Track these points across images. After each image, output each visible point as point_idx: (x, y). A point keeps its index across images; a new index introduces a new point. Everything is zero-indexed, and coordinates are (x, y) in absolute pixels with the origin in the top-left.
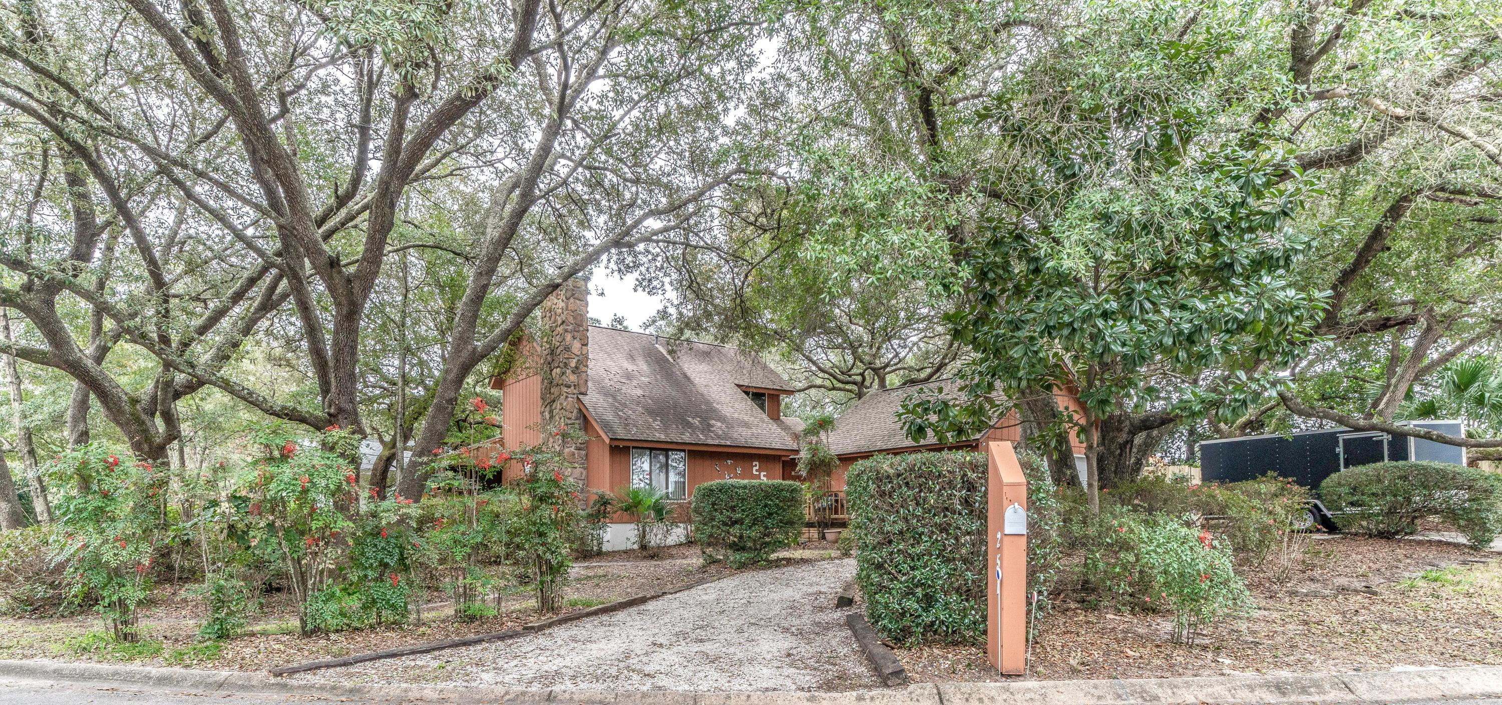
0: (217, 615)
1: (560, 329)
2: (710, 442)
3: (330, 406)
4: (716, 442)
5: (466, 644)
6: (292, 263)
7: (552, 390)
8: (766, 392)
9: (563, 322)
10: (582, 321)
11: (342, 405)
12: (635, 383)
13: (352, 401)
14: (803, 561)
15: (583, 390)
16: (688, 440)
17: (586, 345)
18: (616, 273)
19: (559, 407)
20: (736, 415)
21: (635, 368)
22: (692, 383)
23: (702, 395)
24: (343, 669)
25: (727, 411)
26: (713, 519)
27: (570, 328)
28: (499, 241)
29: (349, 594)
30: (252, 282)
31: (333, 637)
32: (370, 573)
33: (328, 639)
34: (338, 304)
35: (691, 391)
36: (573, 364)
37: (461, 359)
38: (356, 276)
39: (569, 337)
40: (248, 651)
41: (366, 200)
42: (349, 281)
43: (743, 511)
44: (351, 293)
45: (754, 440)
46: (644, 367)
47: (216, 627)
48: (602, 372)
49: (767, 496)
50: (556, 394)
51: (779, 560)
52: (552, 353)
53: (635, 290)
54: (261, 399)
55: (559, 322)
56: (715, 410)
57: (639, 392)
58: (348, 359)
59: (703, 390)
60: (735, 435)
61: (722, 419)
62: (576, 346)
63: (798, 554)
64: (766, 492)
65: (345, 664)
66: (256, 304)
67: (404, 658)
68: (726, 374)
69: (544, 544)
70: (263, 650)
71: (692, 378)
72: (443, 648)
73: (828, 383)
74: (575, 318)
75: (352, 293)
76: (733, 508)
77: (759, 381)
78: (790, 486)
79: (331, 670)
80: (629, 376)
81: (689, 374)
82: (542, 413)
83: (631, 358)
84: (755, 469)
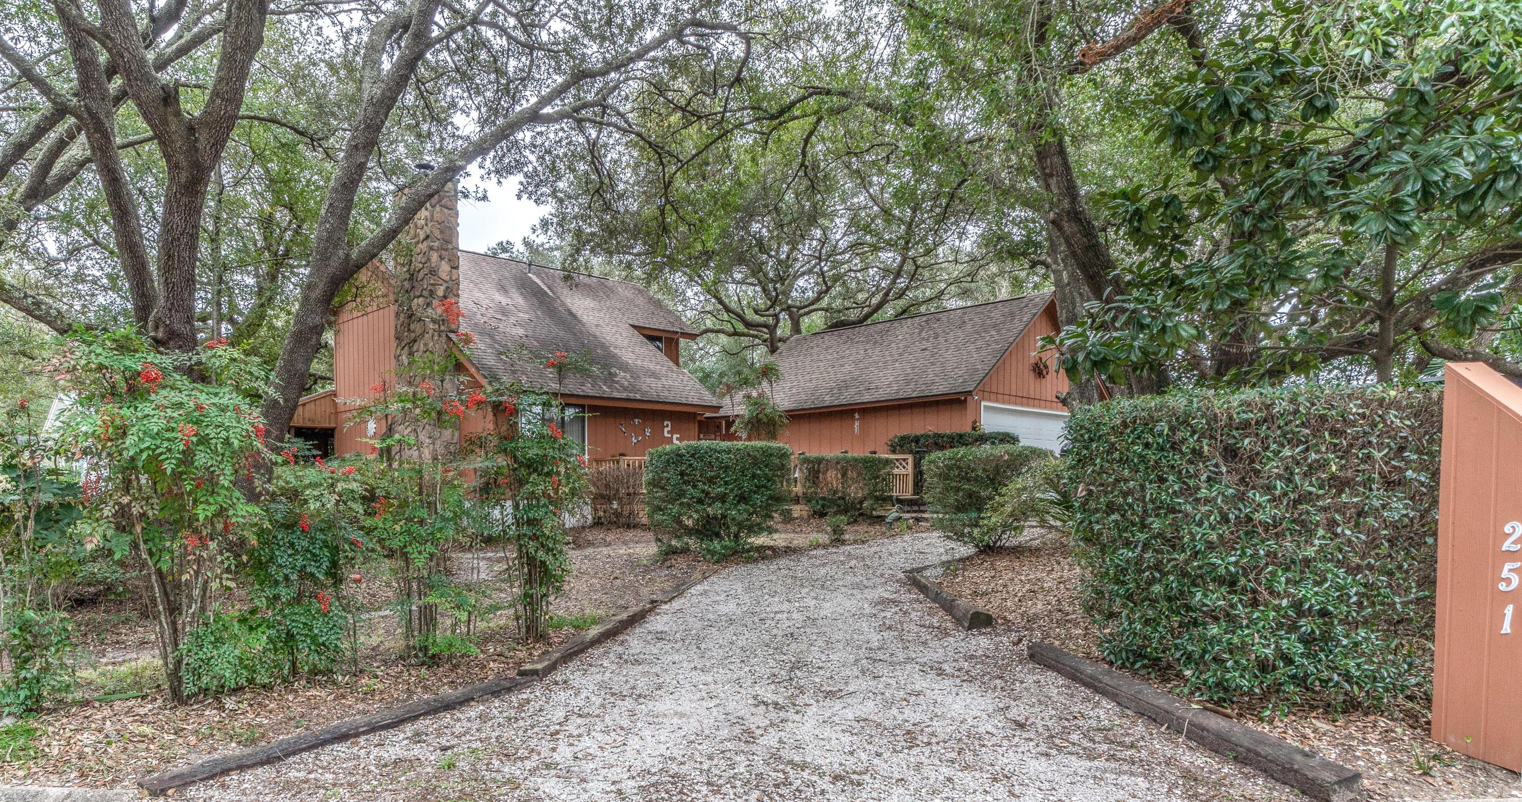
0: (23, 674)
1: (423, 247)
2: (616, 395)
3: (156, 328)
4: (624, 395)
5: (449, 706)
6: (94, 106)
7: (412, 327)
8: (664, 335)
9: (427, 237)
10: (451, 235)
11: (176, 326)
12: (513, 320)
13: (189, 320)
14: (789, 551)
15: (453, 327)
16: (591, 393)
17: (457, 268)
18: (492, 175)
19: (422, 348)
20: (639, 363)
21: (509, 301)
22: (580, 321)
23: (595, 337)
24: (265, 773)
25: (627, 357)
26: (682, 494)
27: (436, 244)
28: (381, 101)
29: (251, 629)
30: (20, 149)
31: (230, 703)
32: (283, 591)
33: (222, 709)
34: (174, 167)
35: (581, 332)
36: (440, 292)
37: (330, 270)
38: (203, 122)
39: (434, 256)
40: (87, 738)
41: (183, 41)
42: (191, 129)
43: (726, 483)
44: (193, 148)
45: (667, 394)
46: (520, 301)
47: (23, 694)
48: (471, 306)
49: (756, 463)
50: (419, 331)
51: (761, 549)
52: (412, 278)
53: (519, 197)
54: (53, 312)
55: (422, 237)
56: (614, 356)
57: (521, 332)
58: (186, 254)
59: (593, 329)
60: (644, 388)
61: (624, 367)
62: (445, 267)
63: (779, 540)
64: (755, 458)
65: (269, 760)
66: (22, 189)
67: (362, 740)
68: (616, 312)
69: (535, 537)
70: (114, 736)
71: (579, 315)
72: (417, 717)
73: (728, 327)
74: (441, 232)
75: (197, 150)
76: (711, 481)
77: (658, 323)
78: (780, 449)
79: (248, 776)
80: (504, 311)
81: (574, 311)
82: (397, 357)
83: (503, 289)
84: (666, 430)
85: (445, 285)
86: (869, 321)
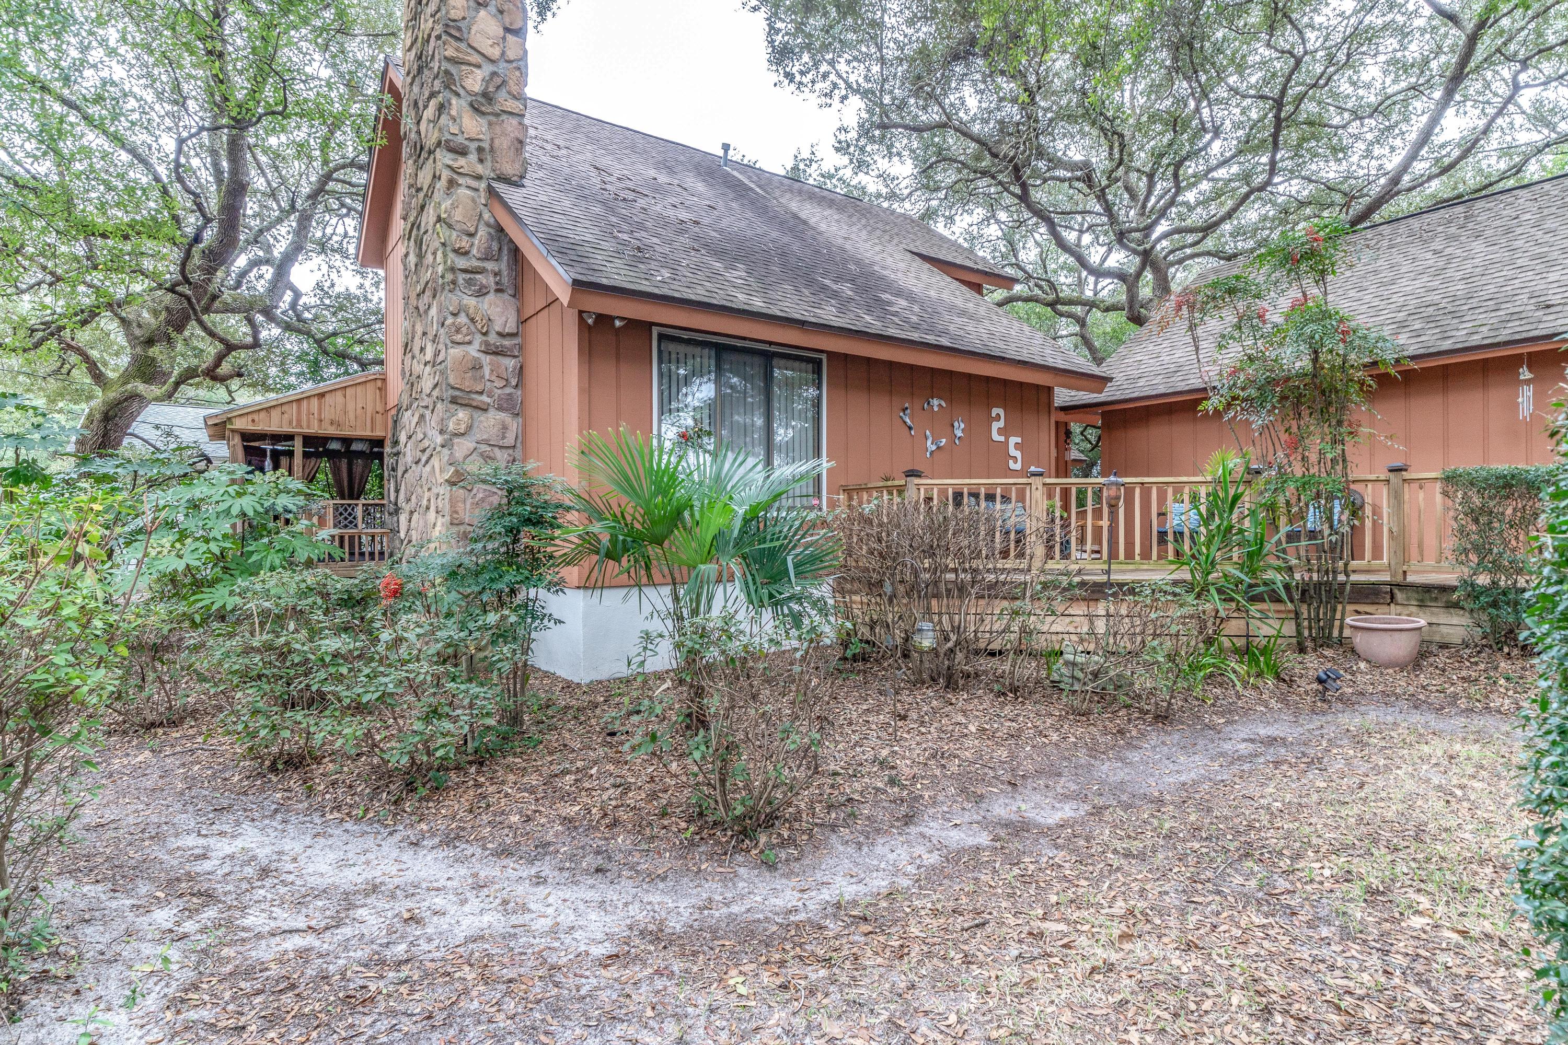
2: (897, 333)
4: (914, 336)
7: (420, 178)
8: (961, 277)
12: (673, 200)
15: (508, 169)
21: (675, 182)
22: (813, 228)
23: (843, 249)
25: (908, 283)
35: (814, 239)
45: (1001, 345)
46: (697, 185)
48: (585, 168)
50: (428, 180)
57: (685, 215)
59: (840, 242)
60: (952, 329)
61: (905, 294)
71: (811, 222)
80: (658, 189)
81: (803, 216)
83: (667, 169)
84: (996, 426)
85: (488, 69)
86: (1376, 217)
